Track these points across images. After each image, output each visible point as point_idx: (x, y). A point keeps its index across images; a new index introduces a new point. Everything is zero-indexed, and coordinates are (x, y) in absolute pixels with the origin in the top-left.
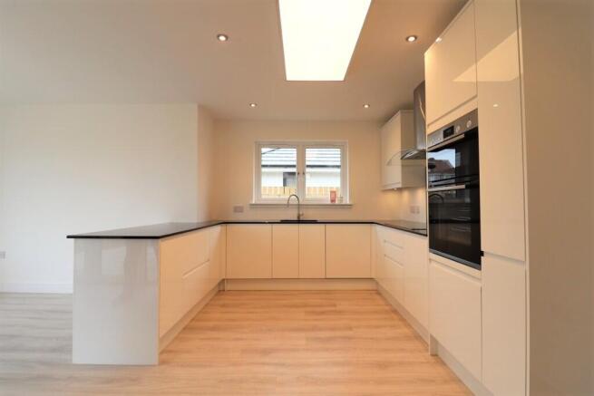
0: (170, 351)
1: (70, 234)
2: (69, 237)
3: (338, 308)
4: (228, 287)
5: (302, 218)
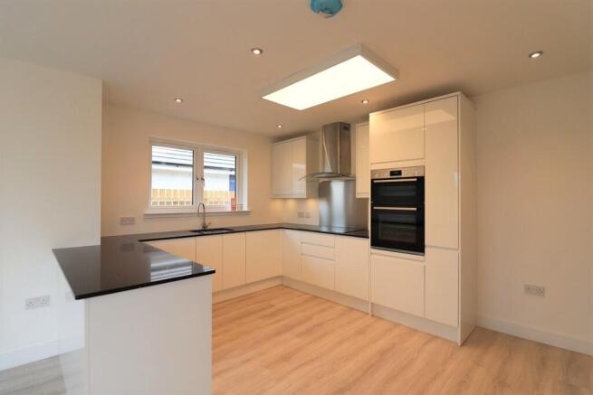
5: (207, 227)
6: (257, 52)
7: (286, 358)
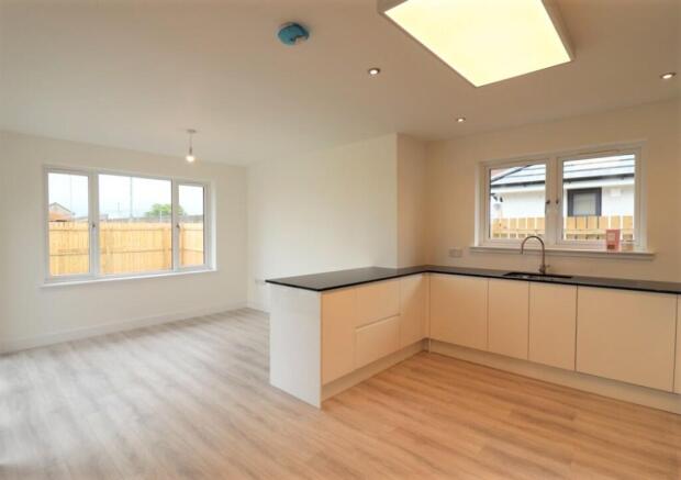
0: (337, 401)
1: (268, 279)
2: (267, 281)
3: (577, 423)
4: (432, 348)
5: (548, 271)
6: (374, 72)
7: (423, 440)
